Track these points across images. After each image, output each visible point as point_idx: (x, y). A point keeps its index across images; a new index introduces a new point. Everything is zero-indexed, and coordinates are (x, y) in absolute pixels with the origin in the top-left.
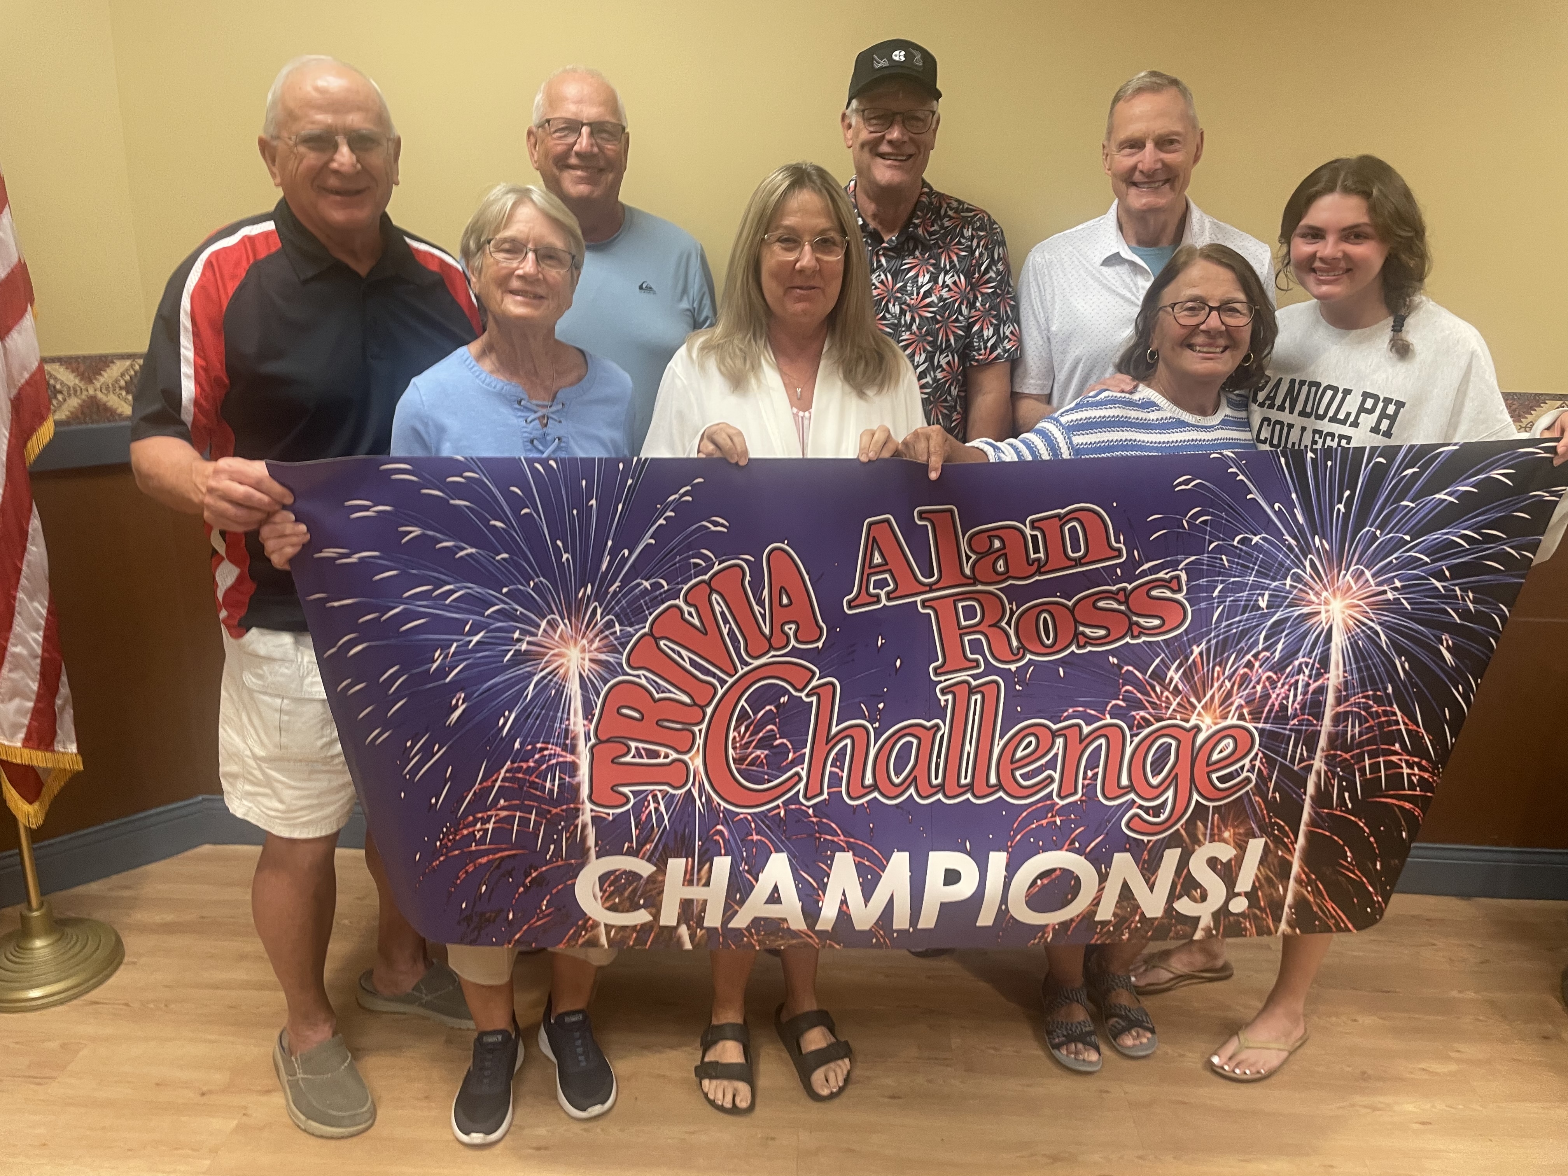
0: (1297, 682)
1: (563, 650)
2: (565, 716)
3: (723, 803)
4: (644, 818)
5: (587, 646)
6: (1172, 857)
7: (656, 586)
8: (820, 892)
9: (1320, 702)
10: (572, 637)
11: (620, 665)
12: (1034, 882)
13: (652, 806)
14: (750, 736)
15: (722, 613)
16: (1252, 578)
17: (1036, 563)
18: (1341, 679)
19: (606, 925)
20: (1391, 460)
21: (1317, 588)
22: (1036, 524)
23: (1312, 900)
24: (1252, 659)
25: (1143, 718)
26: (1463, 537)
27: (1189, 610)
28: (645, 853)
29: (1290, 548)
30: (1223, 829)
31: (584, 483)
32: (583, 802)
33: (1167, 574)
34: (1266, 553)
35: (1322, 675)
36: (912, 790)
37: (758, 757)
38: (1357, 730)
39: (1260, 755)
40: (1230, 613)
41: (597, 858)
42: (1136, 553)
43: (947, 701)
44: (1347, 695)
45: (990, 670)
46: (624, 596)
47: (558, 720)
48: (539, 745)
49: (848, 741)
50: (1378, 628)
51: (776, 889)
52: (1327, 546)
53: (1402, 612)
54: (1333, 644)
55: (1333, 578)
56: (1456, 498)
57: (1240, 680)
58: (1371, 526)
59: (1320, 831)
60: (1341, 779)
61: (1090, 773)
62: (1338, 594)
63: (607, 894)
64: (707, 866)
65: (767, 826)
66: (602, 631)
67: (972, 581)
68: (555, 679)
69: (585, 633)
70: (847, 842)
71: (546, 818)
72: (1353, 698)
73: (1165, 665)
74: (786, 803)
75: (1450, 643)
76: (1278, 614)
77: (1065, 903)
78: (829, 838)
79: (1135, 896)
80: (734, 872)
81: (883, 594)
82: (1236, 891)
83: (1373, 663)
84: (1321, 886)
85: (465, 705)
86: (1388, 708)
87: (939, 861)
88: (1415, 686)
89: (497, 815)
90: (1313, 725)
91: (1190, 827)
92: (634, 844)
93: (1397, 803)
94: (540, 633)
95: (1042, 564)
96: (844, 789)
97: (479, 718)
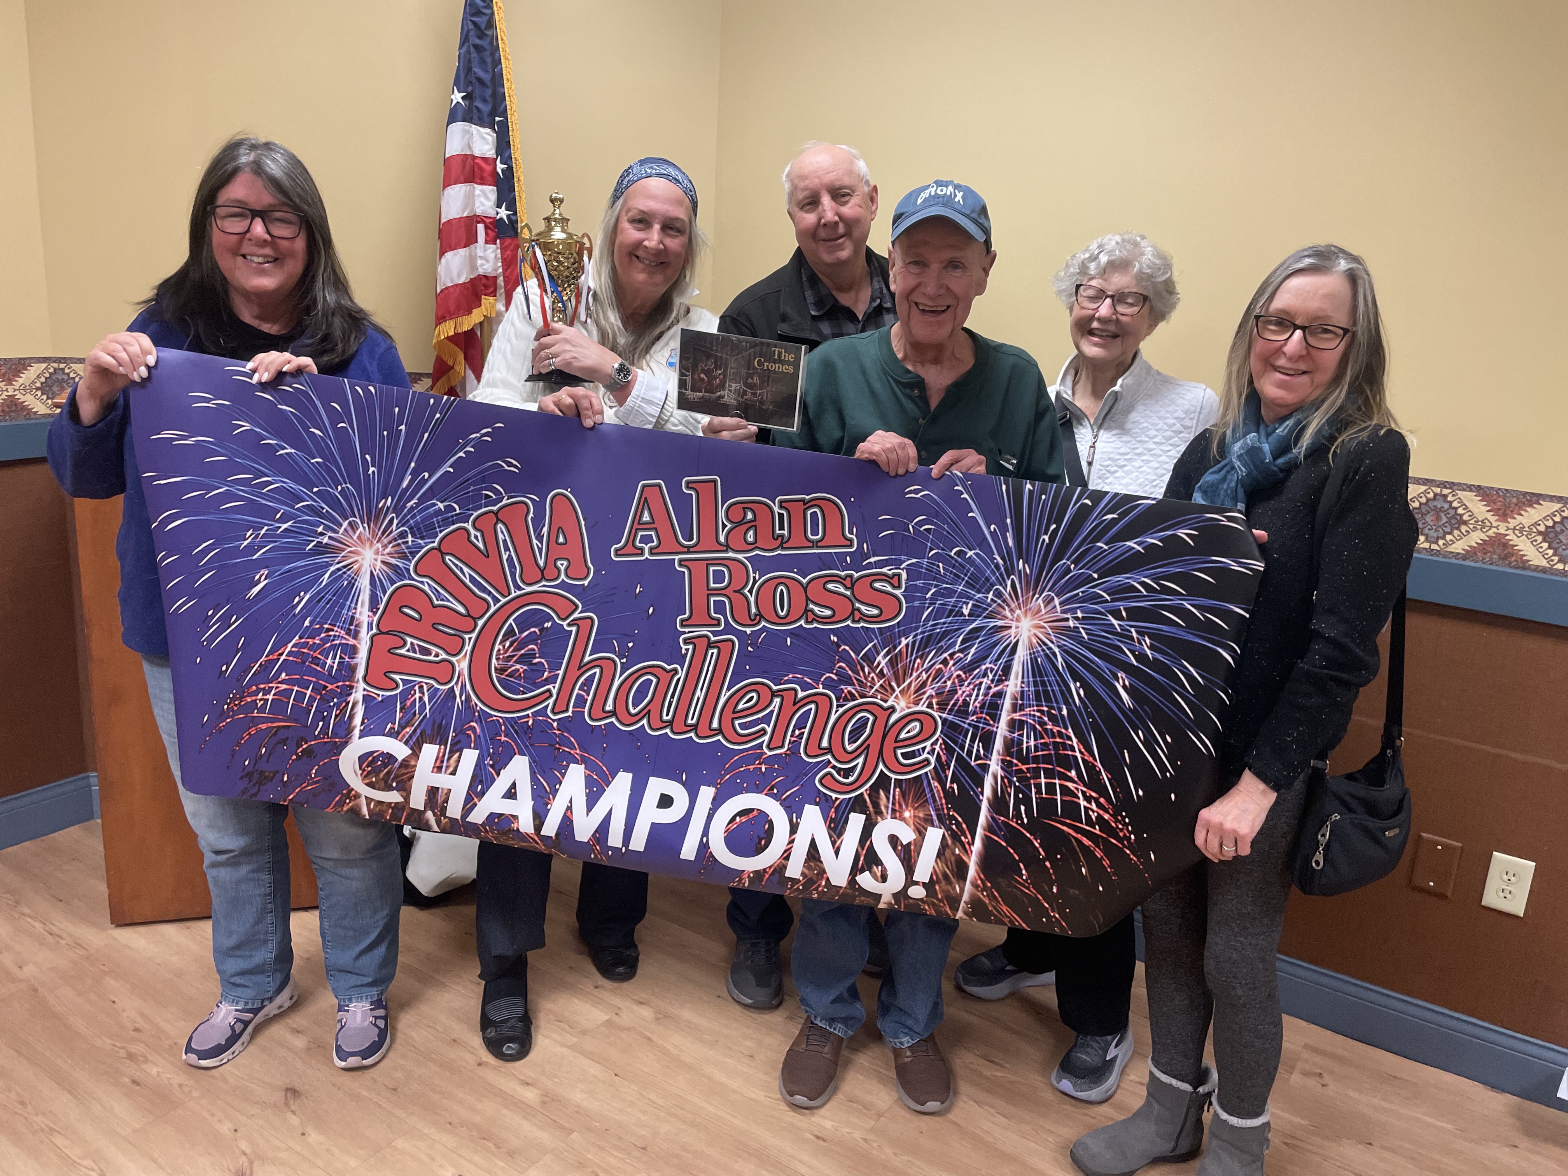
0: (981, 683)
1: (359, 549)
2: (353, 605)
3: (479, 704)
5: (381, 549)
6: (856, 821)
7: (449, 508)
8: (551, 797)
9: (998, 705)
10: (369, 539)
11: (408, 570)
12: (733, 819)
13: (418, 695)
14: (513, 651)
15: (505, 541)
16: (961, 587)
17: (780, 539)
18: (1019, 689)
19: (366, 797)
20: (1096, 504)
21: (1013, 606)
22: (783, 504)
23: (987, 901)
24: (948, 658)
25: (850, 692)
26: (1143, 584)
27: (904, 605)
28: (404, 735)
29: (997, 566)
30: (904, 807)
31: (397, 410)
32: (358, 681)
33: (890, 570)
34: (977, 567)
35: (1003, 681)
36: (645, 721)
37: (518, 670)
38: (1032, 743)
39: (940, 741)
40: (938, 614)
41: (360, 738)
42: (865, 545)
43: (687, 650)
44: (1023, 704)
45: (729, 629)
46: (420, 512)
47: (346, 608)
48: (326, 626)
49: (597, 670)
50: (1057, 650)
51: (514, 785)
52: (1028, 571)
53: (1078, 640)
54: (1016, 657)
55: (1027, 599)
56: (1143, 548)
57: (936, 673)
58: (1068, 560)
59: (996, 838)
60: (1017, 790)
61: (797, 732)
62: (1029, 614)
63: (366, 772)
64: (457, 754)
65: (515, 731)
66: (395, 540)
67: (725, 548)
68: (349, 573)
69: (380, 538)
70: (582, 756)
71: (321, 694)
72: (1028, 709)
73: (876, 651)
74: (535, 714)
75: (1127, 683)
76: (977, 622)
77: (759, 849)
78: (567, 750)
79: (822, 859)
80: (479, 765)
81: (647, 548)
82: (914, 879)
83: (1049, 681)
84: (996, 893)
85: (266, 582)
86: (1063, 731)
87: (656, 786)
88: (1090, 715)
89: (277, 688)
90: (990, 725)
91: (874, 794)
92: (396, 726)
93: (1074, 834)
94: (341, 531)
95: (784, 540)
96: (587, 711)
97: (276, 595)
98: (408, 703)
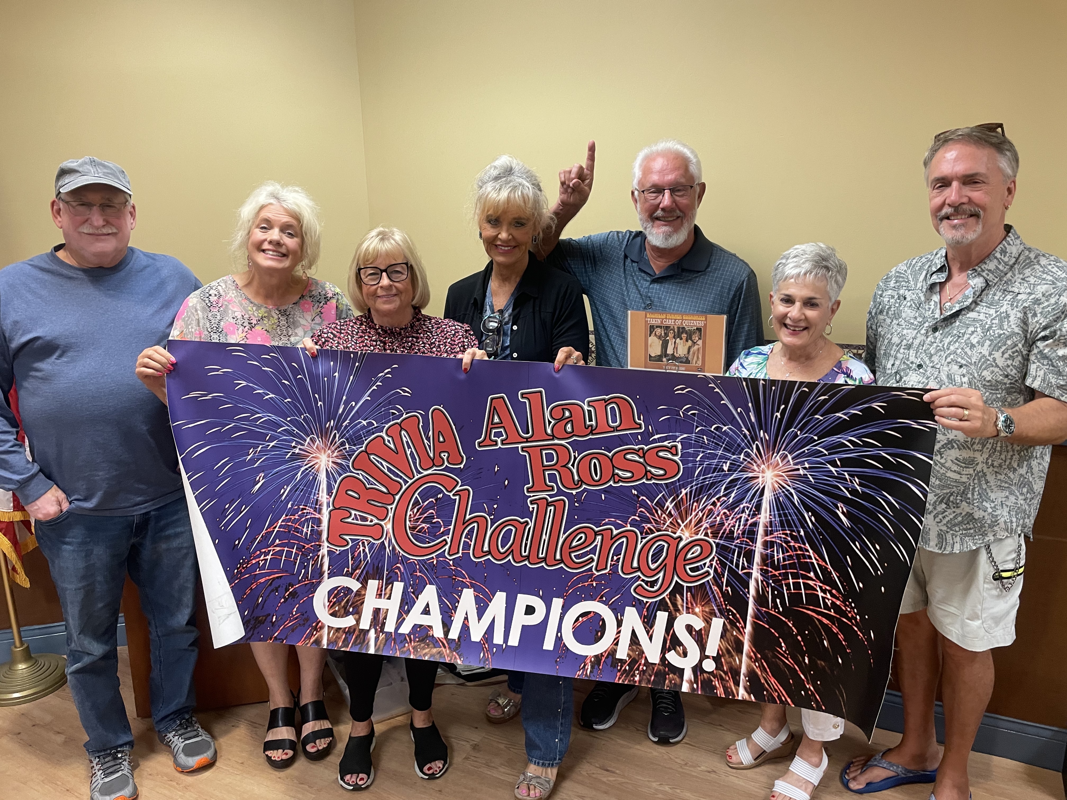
0: (741, 517)
1: (318, 455)
2: (317, 492)
3: (401, 552)
4: (356, 555)
5: (331, 454)
6: (662, 617)
7: (370, 424)
8: (453, 611)
9: (755, 532)
10: (323, 448)
11: (348, 466)
12: (577, 620)
13: (361, 548)
14: (419, 515)
15: (407, 442)
16: (720, 452)
17: (590, 428)
18: (768, 520)
19: (328, 626)
20: (811, 390)
21: (759, 462)
22: (591, 404)
23: (759, 673)
24: (716, 501)
25: (649, 528)
26: (850, 441)
27: (682, 467)
28: (356, 575)
29: (745, 436)
30: (695, 605)
31: (332, 363)
32: (324, 541)
33: (669, 443)
34: (730, 437)
35: (756, 515)
36: (510, 557)
37: (423, 528)
38: (781, 556)
39: (716, 558)
40: (706, 471)
41: (328, 578)
42: (650, 427)
43: (533, 508)
44: (772, 531)
45: (560, 492)
46: (352, 428)
47: (313, 494)
48: (301, 507)
49: (475, 524)
50: (793, 491)
51: (428, 605)
52: (767, 438)
53: (807, 483)
54: (764, 497)
55: (768, 457)
56: (848, 417)
57: (708, 512)
58: (795, 428)
59: (761, 623)
60: (773, 589)
61: (615, 558)
62: (771, 468)
63: (332, 604)
64: (390, 586)
65: (426, 569)
66: (339, 447)
67: (551, 438)
68: (313, 471)
69: (330, 447)
70: (471, 583)
71: (302, 551)
72: (776, 533)
73: (665, 498)
74: (437, 556)
75: (845, 510)
76: (734, 475)
77: (597, 639)
78: (461, 579)
79: (641, 643)
80: (405, 593)
81: (499, 440)
82: (706, 654)
83: (789, 513)
84: (764, 664)
85: (263, 481)
86: (802, 546)
87: (523, 600)
88: (820, 534)
89: (274, 550)
90: (750, 545)
91: (673, 598)
92: (350, 570)
93: (816, 616)
94: (306, 444)
95: (593, 428)
96: (471, 552)
97: (270, 489)
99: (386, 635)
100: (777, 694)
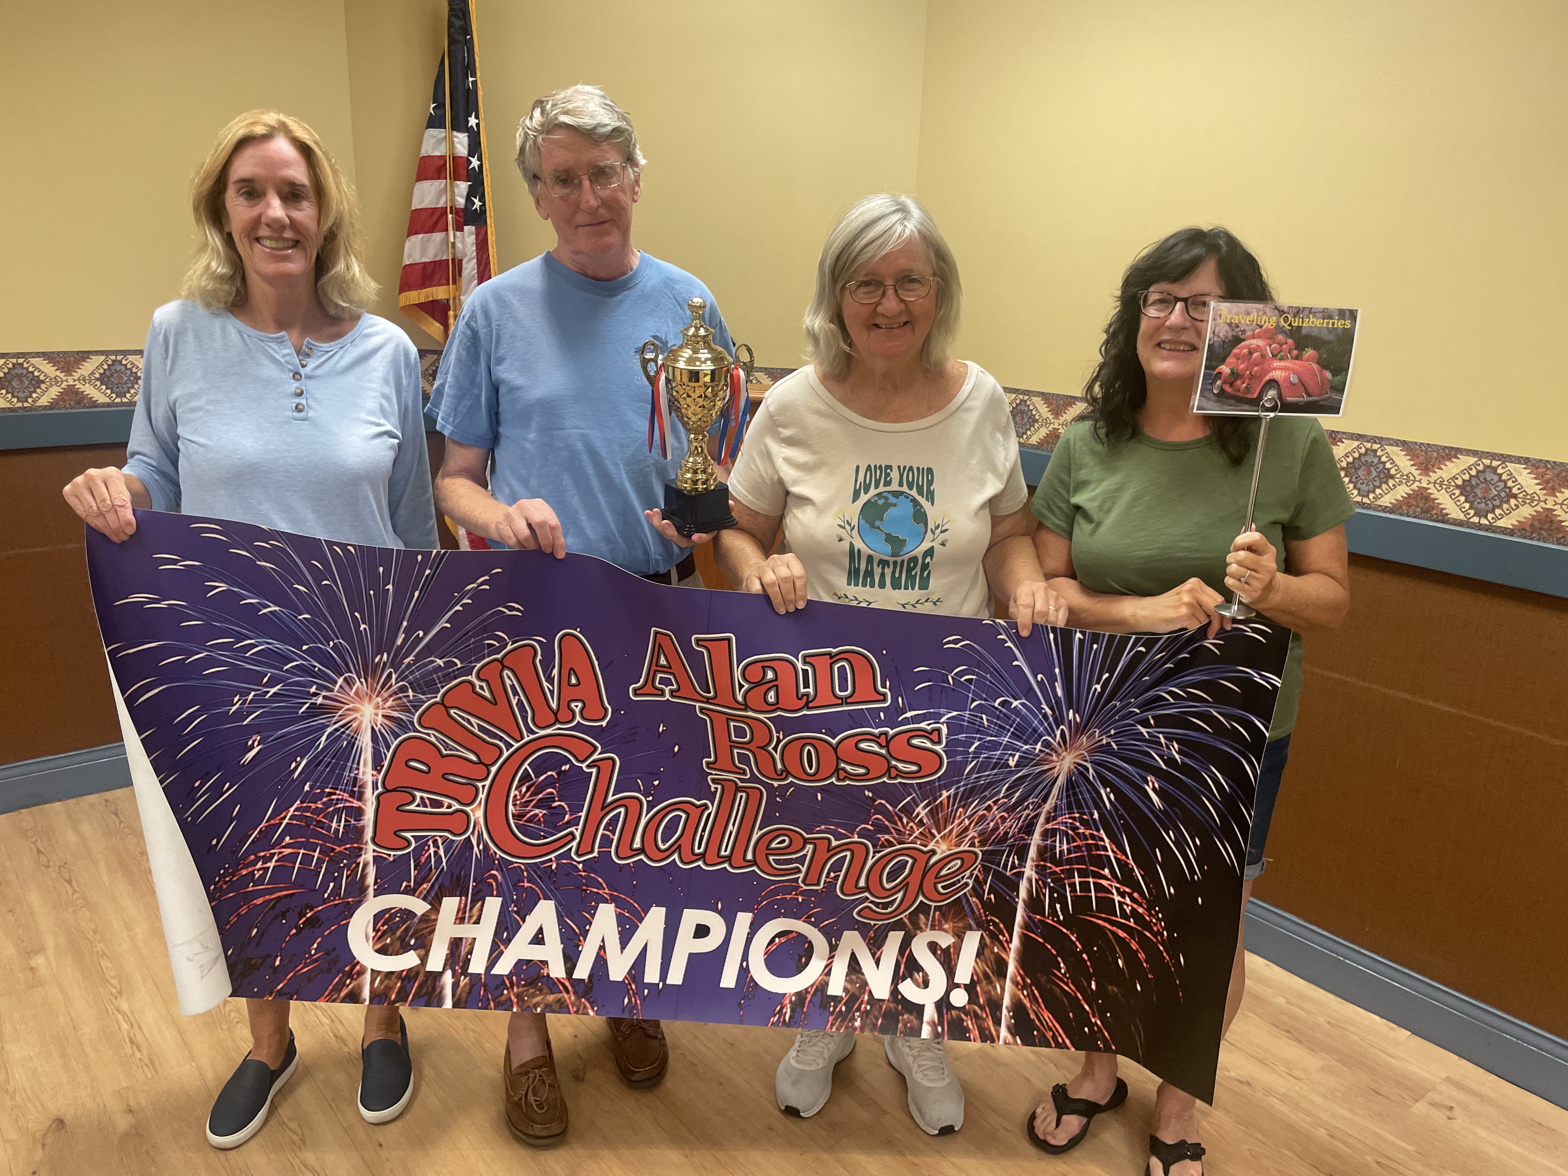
0: (1022, 815)
1: (357, 705)
2: (355, 766)
3: (499, 852)
5: (381, 703)
6: (895, 939)
7: (450, 664)
8: (581, 938)
9: (1034, 824)
10: (367, 694)
11: (412, 723)
12: (772, 941)
13: (432, 850)
14: (531, 796)
15: (513, 687)
16: (1006, 739)
17: (805, 698)
18: (1053, 806)
19: (372, 970)
21: (1060, 751)
22: (808, 660)
23: (1028, 1005)
24: (992, 805)
25: (887, 840)
26: (1171, 693)
27: (946, 761)
28: (421, 892)
29: (1045, 716)
30: (943, 922)
31: (381, 569)
32: (366, 843)
33: (928, 725)
34: (1023, 718)
35: (1040, 807)
36: (676, 856)
37: (537, 815)
38: (1065, 847)
39: (979, 866)
40: (982, 767)
41: (375, 896)
42: (900, 700)
43: (716, 789)
44: (1055, 815)
45: (754, 779)
46: (418, 668)
47: (348, 769)
48: (327, 790)
49: (622, 810)
50: (1089, 765)
51: (541, 930)
52: (1078, 720)
53: (1109, 752)
54: (1056, 785)
57: (978, 819)
59: (1033, 936)
60: (1052, 890)
61: (833, 874)
62: (1073, 751)
63: (379, 934)
64: (479, 904)
65: (539, 876)
66: (396, 693)
67: (743, 707)
68: (347, 732)
69: (379, 692)
70: (610, 895)
71: (329, 856)
72: (1061, 819)
73: (915, 803)
74: (558, 858)
75: (1157, 786)
76: (1023, 772)
77: (800, 968)
78: (595, 890)
79: (863, 971)
80: (503, 913)
81: (667, 690)
82: (955, 981)
83: (1080, 791)
84: (1036, 992)
85: (259, 747)
86: (1095, 833)
87: (691, 917)
88: (1121, 817)
89: (280, 853)
90: (1025, 840)
91: (913, 917)
92: (412, 884)
93: (1109, 927)
94: (336, 688)
95: (810, 699)
96: (613, 850)
97: (272, 760)
98: (423, 859)
99: (470, 979)
100: (1051, 1033)
